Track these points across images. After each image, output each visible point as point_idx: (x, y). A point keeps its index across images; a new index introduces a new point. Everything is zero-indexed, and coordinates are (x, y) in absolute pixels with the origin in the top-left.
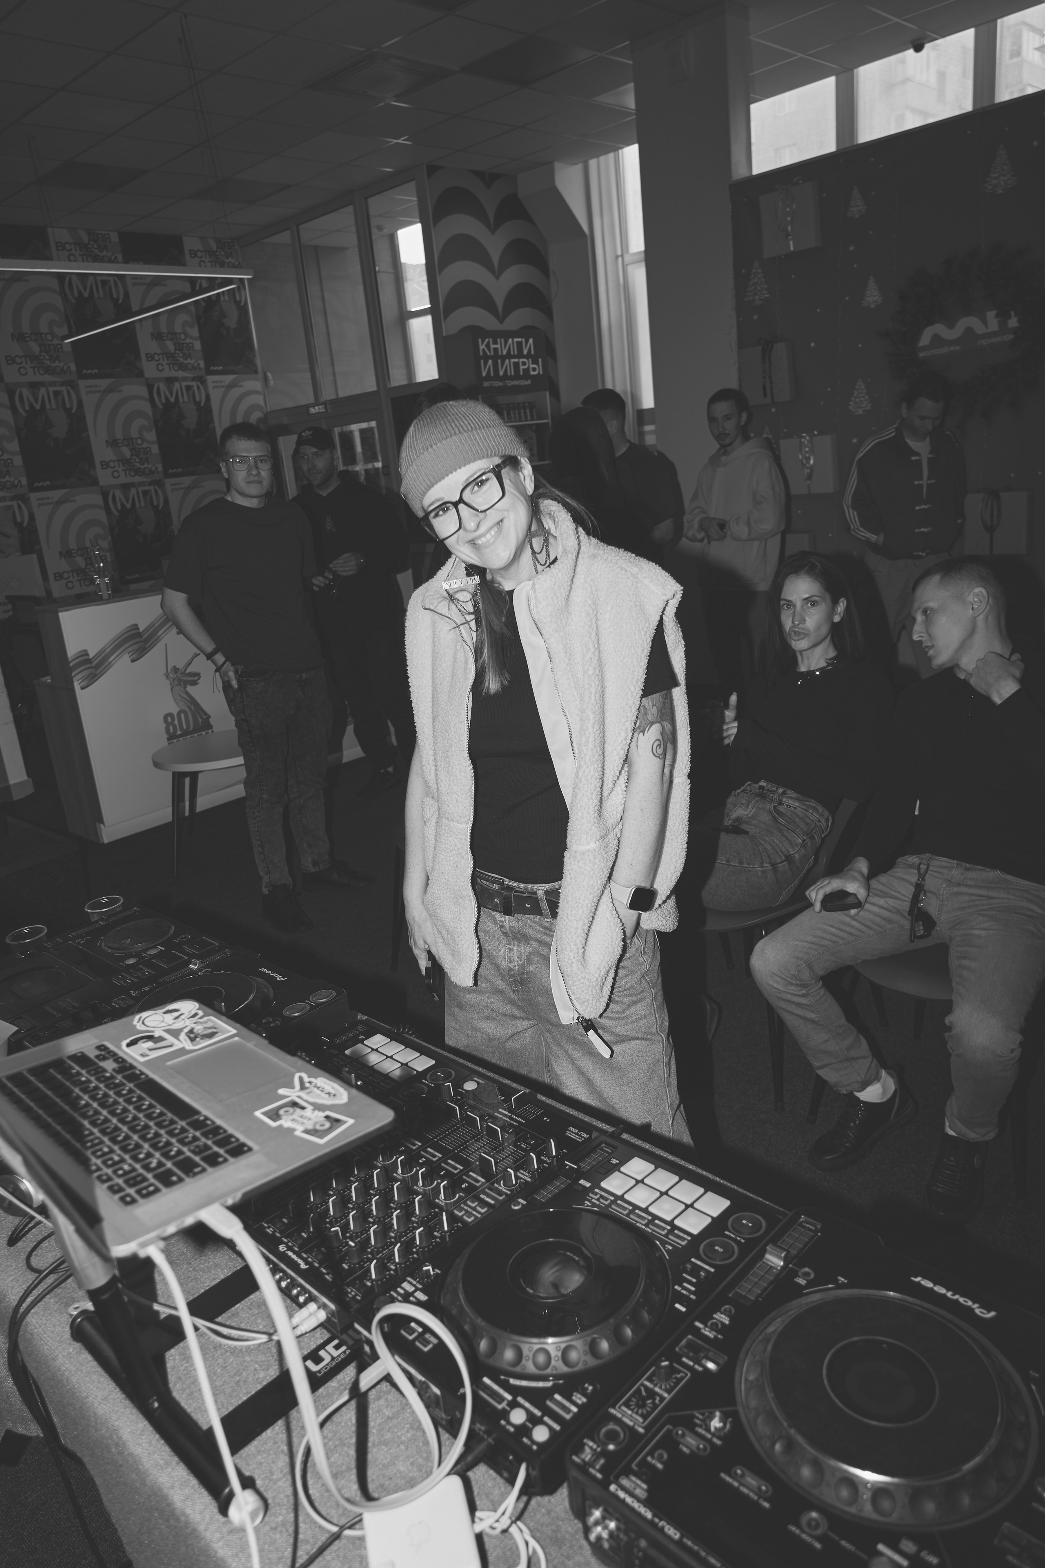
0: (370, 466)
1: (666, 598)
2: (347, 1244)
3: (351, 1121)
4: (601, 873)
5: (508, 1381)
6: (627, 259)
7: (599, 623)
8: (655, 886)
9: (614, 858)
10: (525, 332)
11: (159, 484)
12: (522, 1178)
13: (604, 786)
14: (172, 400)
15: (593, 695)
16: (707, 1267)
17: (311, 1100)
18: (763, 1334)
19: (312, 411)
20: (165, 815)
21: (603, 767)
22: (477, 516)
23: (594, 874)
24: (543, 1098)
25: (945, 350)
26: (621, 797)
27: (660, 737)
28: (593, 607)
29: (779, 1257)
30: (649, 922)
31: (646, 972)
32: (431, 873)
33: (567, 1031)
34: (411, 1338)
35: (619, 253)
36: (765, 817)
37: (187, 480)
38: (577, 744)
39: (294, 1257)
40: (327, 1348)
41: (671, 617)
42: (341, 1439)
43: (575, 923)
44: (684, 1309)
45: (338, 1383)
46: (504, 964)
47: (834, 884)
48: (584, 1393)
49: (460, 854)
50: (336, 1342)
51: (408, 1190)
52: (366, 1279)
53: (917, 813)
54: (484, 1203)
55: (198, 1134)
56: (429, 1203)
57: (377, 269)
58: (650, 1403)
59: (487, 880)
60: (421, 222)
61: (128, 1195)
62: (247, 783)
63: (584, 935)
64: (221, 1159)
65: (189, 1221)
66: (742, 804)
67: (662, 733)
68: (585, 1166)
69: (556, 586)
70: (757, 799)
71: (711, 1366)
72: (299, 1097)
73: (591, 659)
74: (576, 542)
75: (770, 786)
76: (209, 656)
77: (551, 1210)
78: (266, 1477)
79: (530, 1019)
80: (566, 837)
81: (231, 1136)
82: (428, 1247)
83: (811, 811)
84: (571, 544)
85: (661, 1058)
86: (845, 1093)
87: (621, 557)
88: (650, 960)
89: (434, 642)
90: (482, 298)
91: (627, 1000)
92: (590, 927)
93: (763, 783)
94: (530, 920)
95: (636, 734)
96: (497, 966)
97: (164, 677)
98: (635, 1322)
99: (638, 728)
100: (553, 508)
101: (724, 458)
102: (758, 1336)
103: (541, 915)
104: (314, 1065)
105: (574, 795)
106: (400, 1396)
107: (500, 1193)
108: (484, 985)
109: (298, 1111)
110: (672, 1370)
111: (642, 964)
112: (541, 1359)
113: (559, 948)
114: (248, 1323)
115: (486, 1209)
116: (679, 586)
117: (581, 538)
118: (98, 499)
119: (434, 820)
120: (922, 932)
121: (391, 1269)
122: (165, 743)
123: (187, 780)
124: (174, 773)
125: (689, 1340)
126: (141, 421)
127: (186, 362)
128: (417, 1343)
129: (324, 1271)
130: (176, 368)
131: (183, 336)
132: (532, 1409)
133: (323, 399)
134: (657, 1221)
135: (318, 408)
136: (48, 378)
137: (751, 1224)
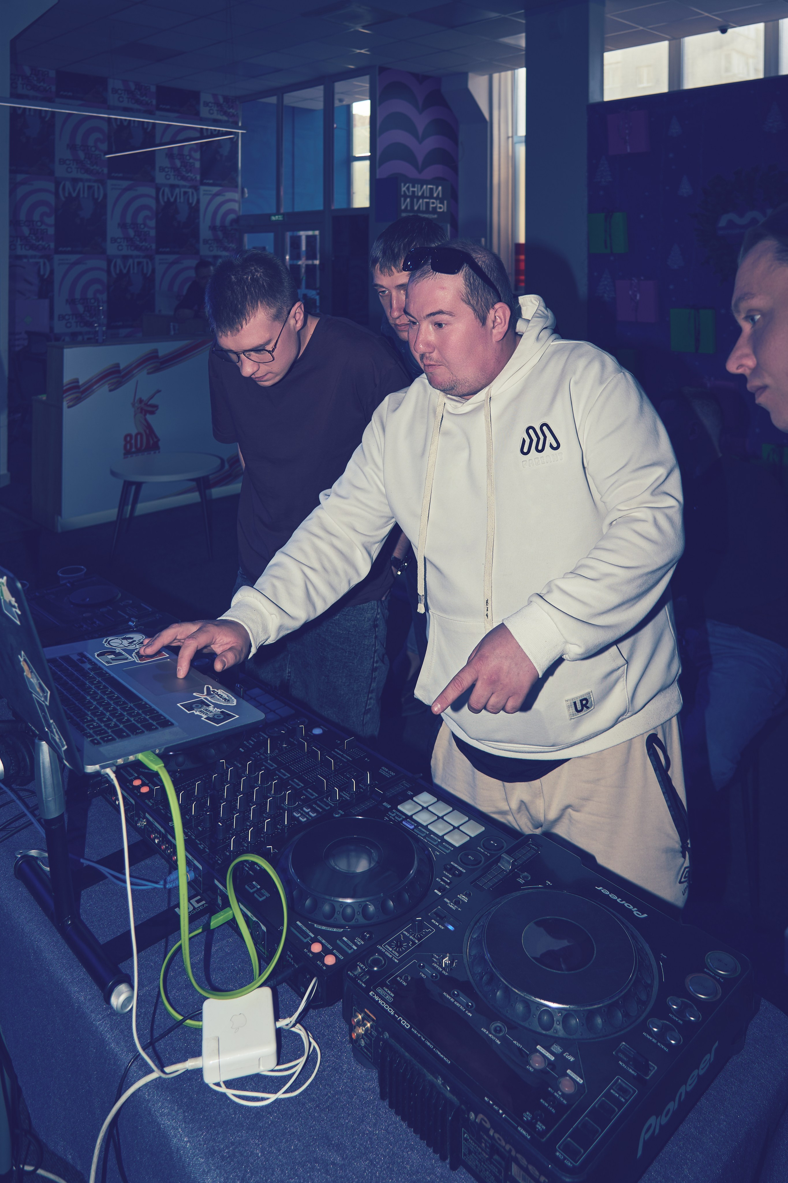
0: (310, 262)
2: (217, 824)
3: (238, 717)
5: (313, 925)
6: (515, 139)
10: (436, 181)
11: (151, 258)
12: (343, 797)
14: (172, 200)
16: (461, 869)
17: (213, 701)
19: (273, 218)
20: (111, 514)
25: (737, 231)
29: (509, 862)
34: (251, 891)
35: (510, 135)
37: (171, 258)
44: (440, 894)
48: (363, 938)
50: (199, 897)
51: (263, 795)
52: (226, 850)
54: (314, 810)
55: (140, 711)
56: (277, 804)
57: (335, 126)
58: (405, 945)
60: (370, 99)
61: (96, 739)
64: (154, 728)
65: (131, 759)
68: (389, 793)
71: (451, 928)
72: (206, 699)
81: (161, 715)
82: (272, 834)
90: (407, 155)
97: (131, 406)
98: (397, 900)
104: (217, 682)
107: (327, 805)
109: (205, 707)
115: (315, 814)
118: (103, 264)
121: (245, 846)
122: (121, 456)
123: (134, 488)
124: (125, 482)
125: (439, 909)
126: (146, 213)
127: (187, 175)
128: (255, 895)
129: (198, 842)
130: (179, 178)
131: (188, 158)
132: (326, 944)
133: (282, 211)
134: (432, 836)
135: (277, 217)
136: (86, 176)
137: (496, 845)
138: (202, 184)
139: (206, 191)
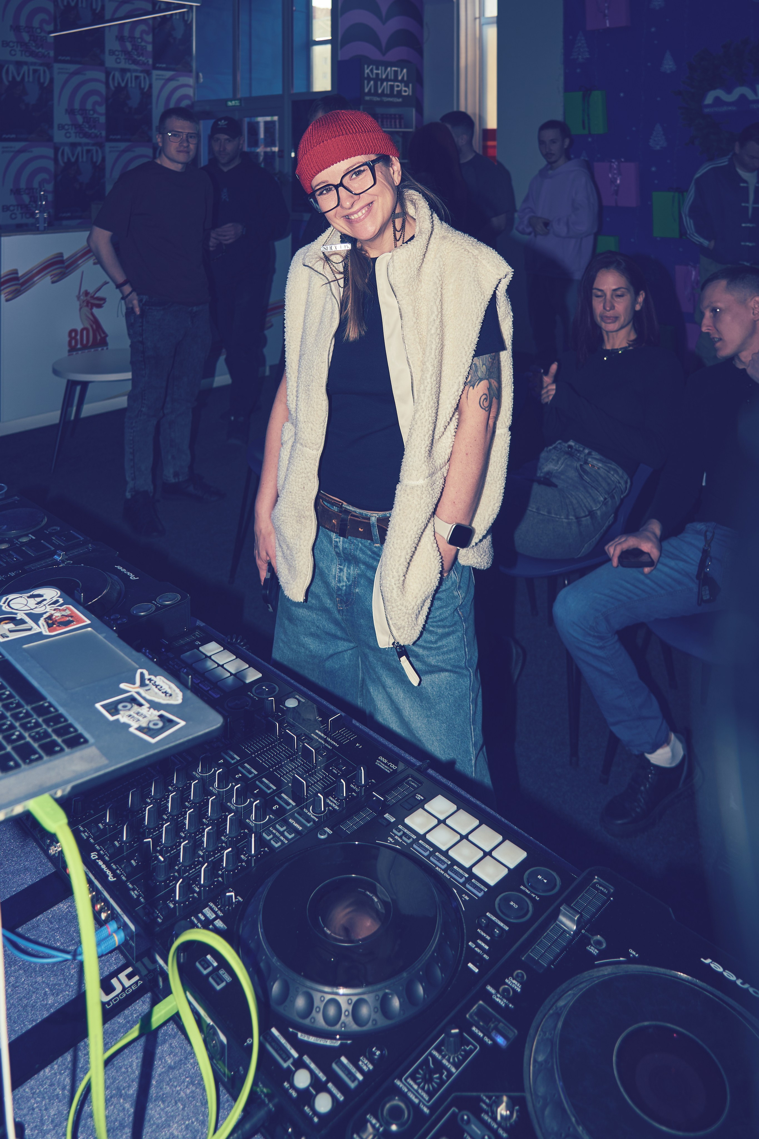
0: (268, 149)
1: (499, 277)
2: (157, 858)
3: (182, 723)
4: (426, 508)
5: (297, 1034)
6: (483, 21)
7: (444, 292)
8: (473, 525)
9: (439, 495)
10: (401, 63)
11: (101, 146)
12: (330, 806)
13: (436, 429)
14: (123, 85)
15: (433, 351)
16: (502, 924)
17: (148, 697)
18: (554, 1008)
19: (230, 104)
20: (53, 417)
21: (437, 413)
22: (352, 197)
23: (420, 507)
24: (358, 724)
25: (725, 109)
26: (450, 440)
27: (487, 392)
28: (440, 278)
29: (572, 920)
30: (466, 558)
31: (459, 606)
32: (281, 491)
33: (383, 656)
34: (205, 972)
35: (477, 15)
36: (572, 474)
37: (123, 145)
38: (417, 391)
39: (104, 867)
40: (120, 976)
41: (502, 292)
42: (118, 1089)
43: (399, 551)
44: (476, 970)
45: (125, 1019)
46: (333, 583)
47: (630, 542)
48: (370, 1059)
49: (308, 477)
50: (130, 970)
51: (222, 807)
52: (169, 899)
53: (704, 484)
54: (291, 829)
55: (40, 720)
56: (240, 823)
57: (294, 8)
58: (437, 1078)
59: (328, 502)
62: (131, 397)
63: (406, 564)
64: (57, 749)
65: (18, 809)
66: (553, 459)
67: (489, 389)
68: (392, 799)
69: (411, 259)
70: (566, 456)
71: (499, 1040)
72: (138, 693)
73: (434, 320)
74: (430, 225)
75: (577, 446)
76: (119, 286)
77: (357, 843)
78: (36, 1126)
79: (350, 642)
80: (399, 471)
81: (71, 726)
82: (233, 871)
83: (612, 473)
84: (426, 226)
85: (468, 693)
86: (637, 753)
87: (466, 241)
88: (463, 595)
89: (308, 293)
90: (371, 37)
91: (440, 631)
92: (412, 557)
93: (571, 443)
94: (361, 543)
95: (467, 388)
96: (327, 584)
97: (76, 299)
98: (428, 980)
99: (470, 383)
100: (415, 197)
101: (550, 172)
102: (549, 1010)
103: (372, 540)
104: (156, 663)
105: (410, 435)
106: (186, 1042)
107: (308, 819)
108: (314, 602)
109: (136, 708)
110: (461, 1041)
111: (456, 597)
112: (332, 1011)
113: (383, 573)
114: (46, 937)
115: (293, 835)
116: (511, 268)
117: (435, 222)
118: (50, 152)
119: (290, 443)
120: (708, 597)
121: (195, 892)
122: (65, 353)
123: (78, 388)
124: (68, 381)
125: (480, 1005)
126: (95, 98)
127: (139, 59)
128: (211, 980)
129: (130, 886)
130: (130, 62)
131: (139, 40)
132: (317, 1071)
133: (239, 96)
134: (455, 867)
135: (233, 102)
136: (31, 59)
137: (545, 881)
138: (155, 68)
139: (159, 75)
